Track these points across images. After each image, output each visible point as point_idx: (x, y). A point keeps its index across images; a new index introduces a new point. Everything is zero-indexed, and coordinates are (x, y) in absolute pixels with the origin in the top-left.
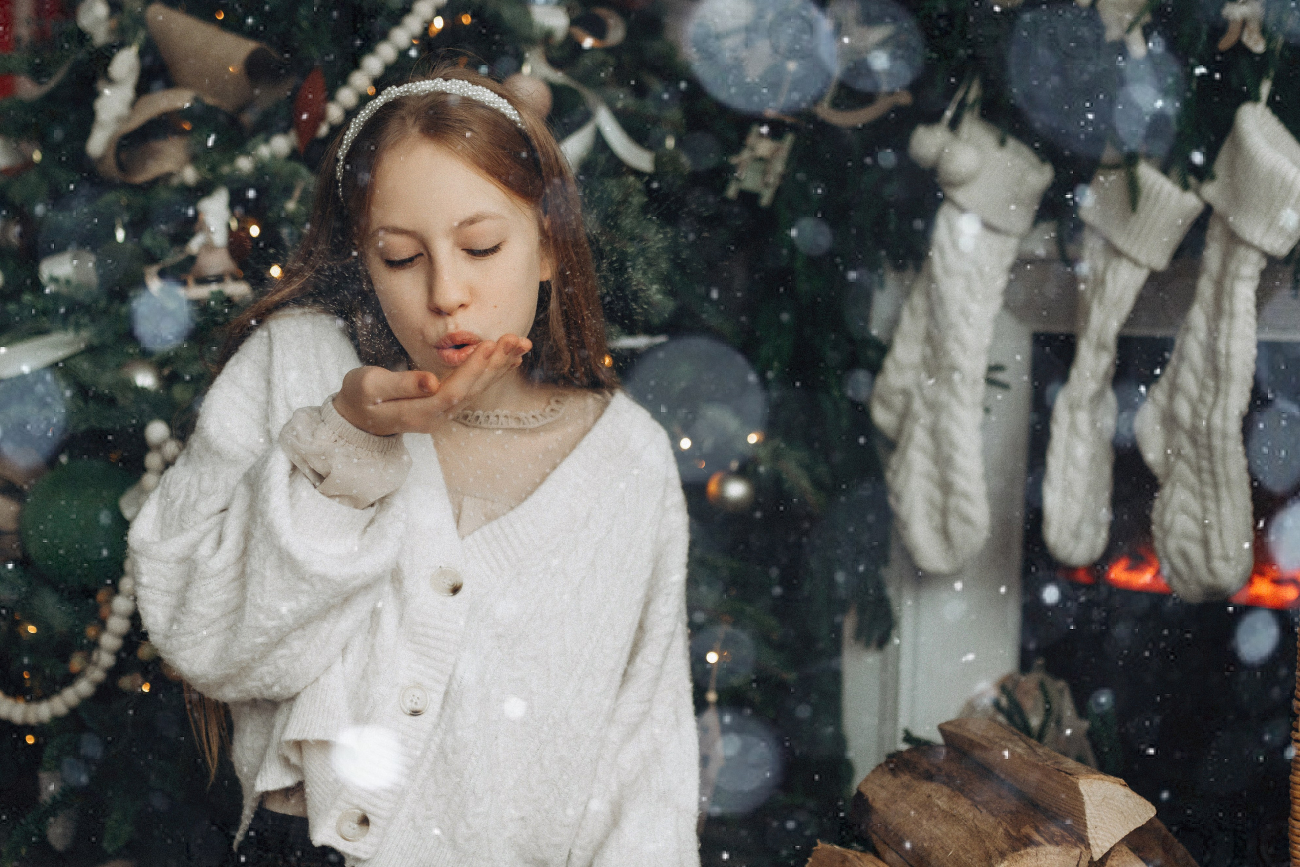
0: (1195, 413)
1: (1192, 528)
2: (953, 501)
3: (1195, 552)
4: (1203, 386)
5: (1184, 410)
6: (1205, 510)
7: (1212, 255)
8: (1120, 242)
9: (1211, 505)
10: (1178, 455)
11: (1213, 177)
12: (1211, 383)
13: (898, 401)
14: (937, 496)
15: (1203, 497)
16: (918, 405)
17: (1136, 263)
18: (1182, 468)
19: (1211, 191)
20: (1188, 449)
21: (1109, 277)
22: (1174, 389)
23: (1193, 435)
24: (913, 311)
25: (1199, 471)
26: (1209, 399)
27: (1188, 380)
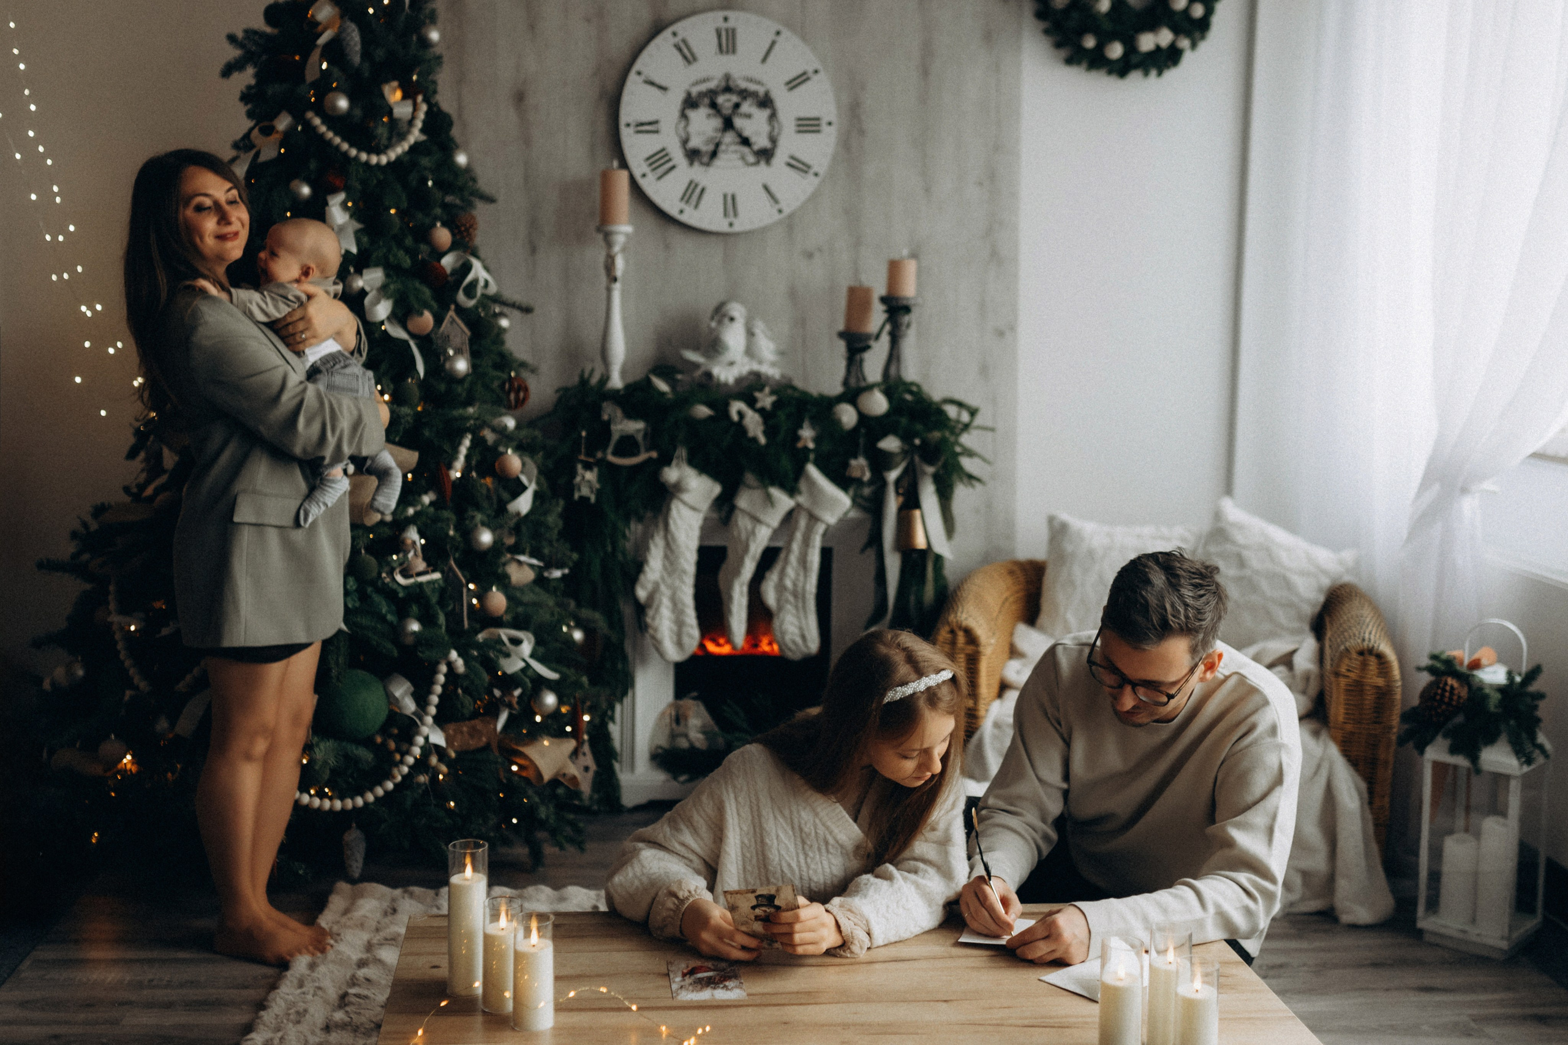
0: (795, 585)
1: (796, 631)
2: (685, 629)
3: (799, 640)
4: (798, 575)
5: (788, 583)
6: (800, 622)
7: (803, 522)
8: (762, 517)
9: (804, 622)
10: (787, 601)
11: (800, 493)
12: (802, 574)
13: (650, 587)
14: (675, 628)
15: (798, 618)
16: (663, 588)
17: (768, 526)
18: (789, 607)
19: (801, 499)
20: (791, 598)
21: (757, 531)
22: (782, 574)
23: (795, 594)
24: (656, 546)
25: (796, 607)
26: (801, 578)
27: (790, 572)
